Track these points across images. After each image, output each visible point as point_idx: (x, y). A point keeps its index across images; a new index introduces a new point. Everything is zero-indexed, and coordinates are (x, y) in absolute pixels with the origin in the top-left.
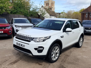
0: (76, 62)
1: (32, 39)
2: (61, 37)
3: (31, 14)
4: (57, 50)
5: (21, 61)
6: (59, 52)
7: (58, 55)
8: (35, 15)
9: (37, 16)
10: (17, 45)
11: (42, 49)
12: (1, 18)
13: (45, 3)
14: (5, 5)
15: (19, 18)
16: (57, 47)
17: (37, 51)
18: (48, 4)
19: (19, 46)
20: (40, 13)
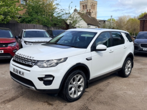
0: (113, 102)
1: (36, 62)
2: (87, 59)
3: (54, 22)
4: (79, 81)
5: (21, 97)
6: (83, 84)
7: (81, 89)
8: (60, 24)
9: (65, 26)
10: (14, 72)
11: (51, 79)
12: (5, 29)
13: (82, 5)
14: (12, 9)
15: (34, 29)
16: (80, 76)
17: (42, 82)
18: (86, 6)
19: (16, 74)
20: (70, 21)
